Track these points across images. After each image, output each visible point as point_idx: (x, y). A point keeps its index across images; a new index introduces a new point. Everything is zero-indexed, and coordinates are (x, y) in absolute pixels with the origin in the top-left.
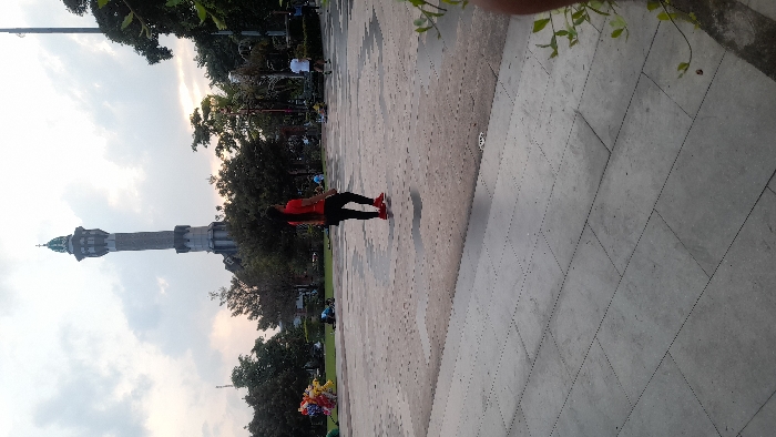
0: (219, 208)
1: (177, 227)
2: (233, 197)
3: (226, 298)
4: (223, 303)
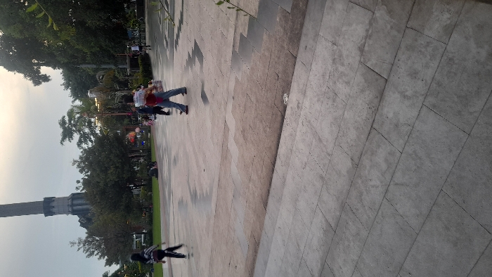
0: (78, 182)
1: (45, 199)
2: (89, 173)
3: (82, 245)
4: (79, 249)
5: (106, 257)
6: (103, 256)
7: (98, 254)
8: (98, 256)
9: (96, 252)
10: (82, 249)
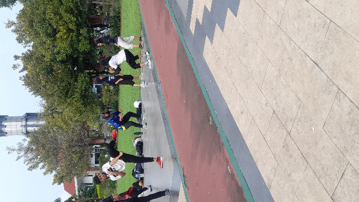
0: (16, 57)
3: (22, 153)
4: (19, 158)
5: (54, 173)
6: (50, 170)
7: (43, 167)
8: (44, 170)
9: (41, 165)
10: (23, 159)
